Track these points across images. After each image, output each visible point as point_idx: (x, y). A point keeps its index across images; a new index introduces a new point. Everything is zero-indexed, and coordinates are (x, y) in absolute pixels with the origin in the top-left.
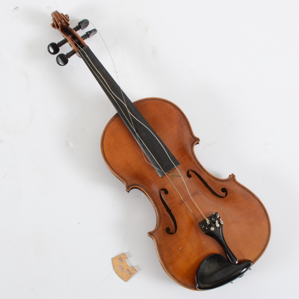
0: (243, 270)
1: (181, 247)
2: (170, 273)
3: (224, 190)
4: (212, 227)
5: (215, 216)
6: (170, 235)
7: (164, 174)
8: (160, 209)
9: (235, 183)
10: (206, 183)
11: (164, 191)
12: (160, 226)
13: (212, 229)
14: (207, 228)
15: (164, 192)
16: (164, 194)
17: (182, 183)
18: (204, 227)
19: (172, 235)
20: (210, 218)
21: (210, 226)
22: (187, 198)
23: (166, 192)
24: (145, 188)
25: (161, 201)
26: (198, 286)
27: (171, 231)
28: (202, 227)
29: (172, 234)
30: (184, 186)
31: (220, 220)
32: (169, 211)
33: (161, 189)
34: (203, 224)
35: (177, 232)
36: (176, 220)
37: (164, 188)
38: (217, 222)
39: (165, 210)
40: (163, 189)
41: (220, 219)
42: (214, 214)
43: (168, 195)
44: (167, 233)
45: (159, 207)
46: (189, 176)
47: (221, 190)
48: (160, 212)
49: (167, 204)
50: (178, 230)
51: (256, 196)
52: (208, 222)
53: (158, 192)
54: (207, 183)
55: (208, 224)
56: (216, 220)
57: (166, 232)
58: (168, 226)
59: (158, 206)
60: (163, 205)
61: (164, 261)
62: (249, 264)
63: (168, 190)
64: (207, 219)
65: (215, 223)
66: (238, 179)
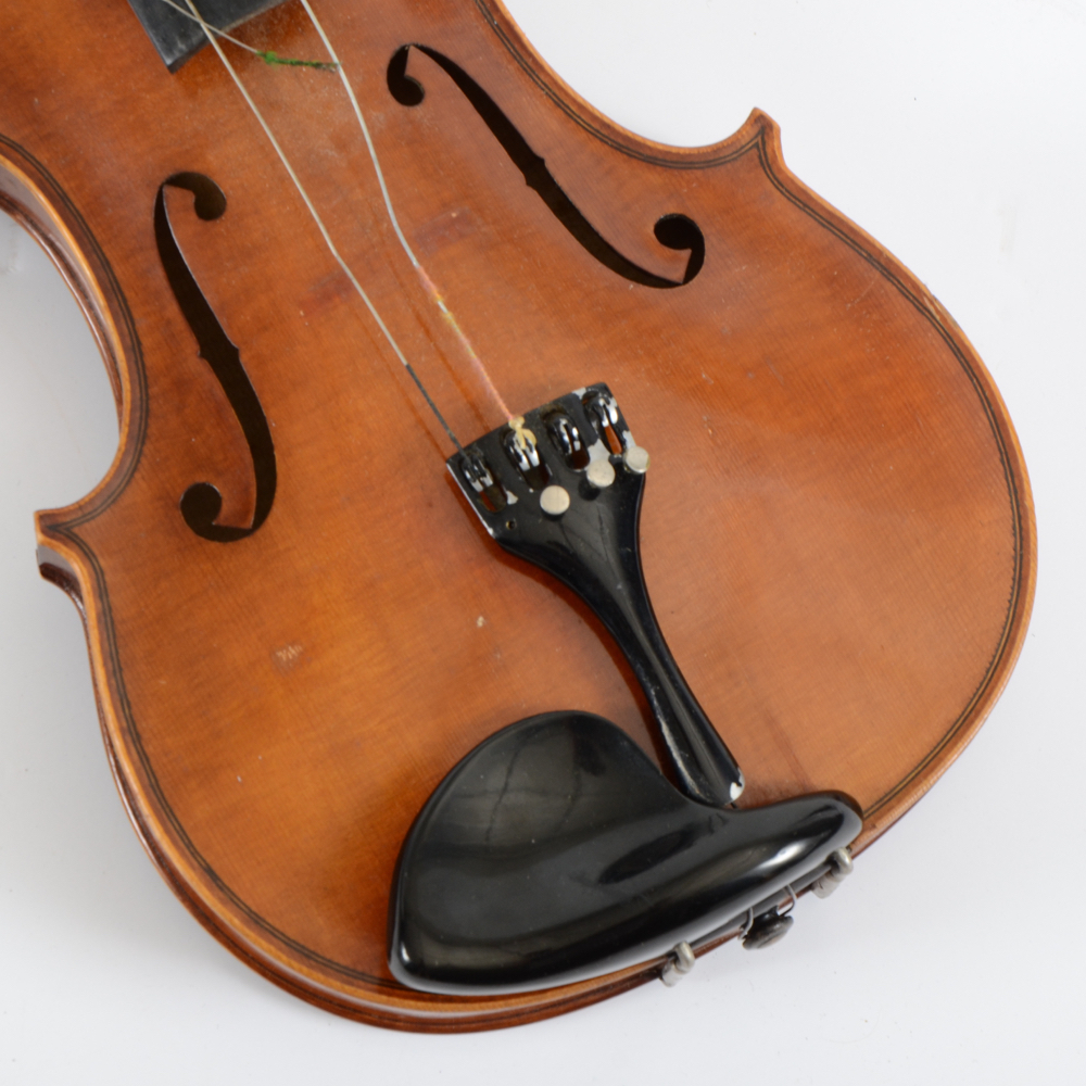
0: (773, 854)
1: (293, 644)
2: (189, 845)
3: (678, 232)
4: (553, 484)
5: (587, 409)
6: (214, 546)
7: (195, 40)
8: (147, 342)
9: (769, 185)
10: (541, 161)
11: (195, 192)
12: (135, 469)
13: (556, 500)
14: (512, 499)
15: (189, 198)
16: (193, 216)
17: (345, 140)
18: (489, 481)
19: (231, 544)
20: (543, 422)
21: (541, 477)
22: (378, 257)
23: (209, 203)
24: (38, 165)
25: (159, 278)
26: (406, 957)
27: (227, 511)
28: (478, 486)
29: (230, 535)
30: (361, 168)
31: (623, 442)
32: (220, 353)
33: (169, 172)
34: (487, 465)
35: (270, 520)
36: (272, 425)
37: (197, 168)
38: (597, 452)
39: (190, 346)
40: (181, 180)
41: (627, 435)
42: (580, 392)
43: (220, 226)
44: (190, 533)
45: (142, 324)
46: (405, 90)
47: (652, 228)
48: (149, 360)
49: (207, 297)
50: (277, 510)
51: (933, 300)
52: (526, 446)
53: (146, 203)
54: (550, 166)
55: (525, 464)
56: (593, 443)
57: (179, 518)
58: (201, 478)
59: (136, 315)
60: (173, 310)
61: (149, 749)
62: (830, 814)
63: (225, 187)
64: (517, 423)
65: (582, 459)
66: (800, 158)
